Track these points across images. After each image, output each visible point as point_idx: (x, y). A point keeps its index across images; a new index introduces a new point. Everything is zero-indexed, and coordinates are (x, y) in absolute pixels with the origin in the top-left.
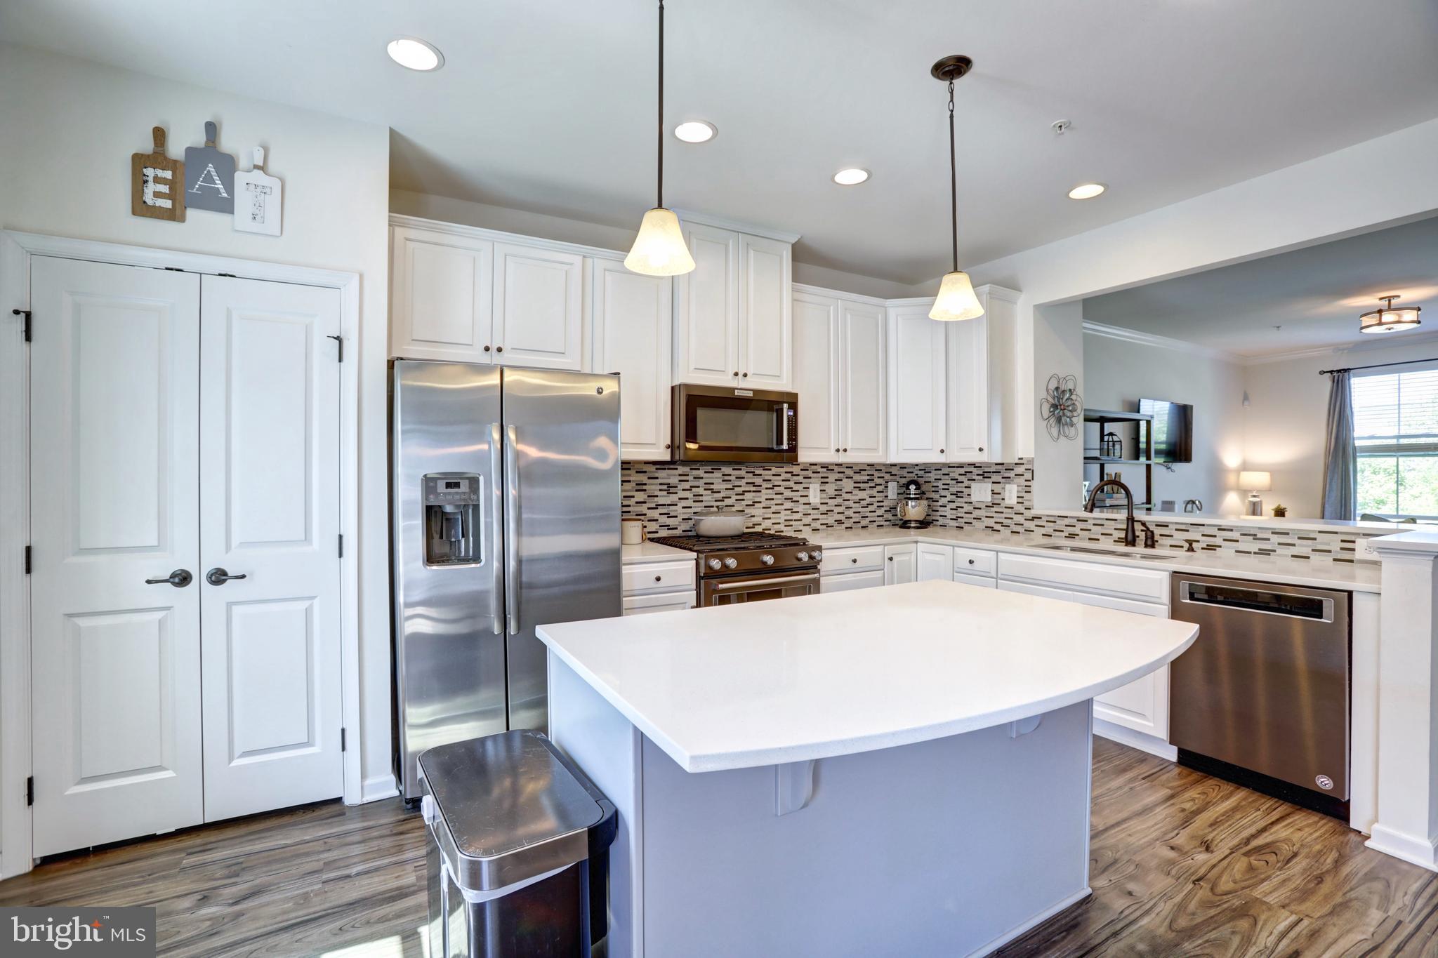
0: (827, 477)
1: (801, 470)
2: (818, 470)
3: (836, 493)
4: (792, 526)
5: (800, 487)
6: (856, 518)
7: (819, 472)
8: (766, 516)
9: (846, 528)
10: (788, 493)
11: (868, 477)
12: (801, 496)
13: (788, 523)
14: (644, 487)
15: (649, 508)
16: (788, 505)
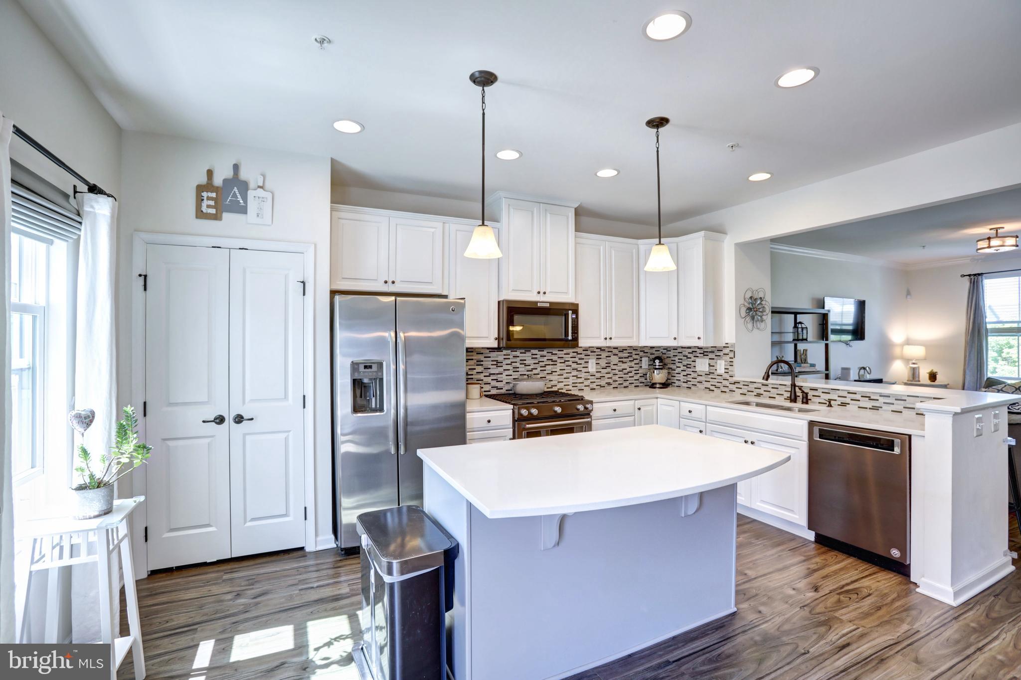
0: (601, 355)
1: (583, 350)
2: (595, 350)
3: (607, 365)
4: (577, 386)
5: (582, 362)
6: (620, 381)
7: (595, 352)
8: (560, 380)
9: (614, 388)
10: (574, 366)
11: (629, 355)
12: (583, 367)
13: (574, 385)
14: (482, 363)
15: (485, 376)
16: (575, 373)
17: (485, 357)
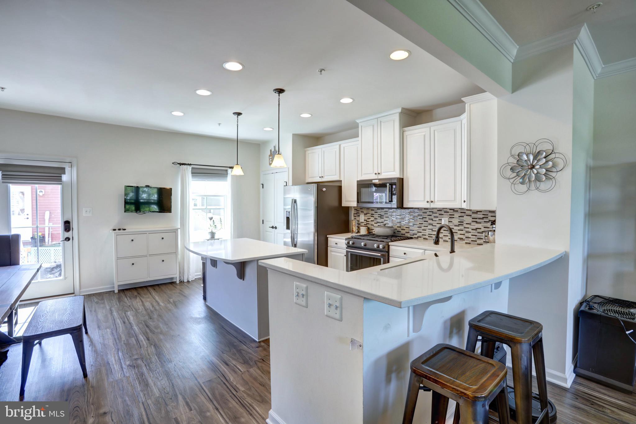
0: (454, 215)
1: (438, 211)
2: (448, 211)
3: (459, 223)
4: (432, 237)
5: (437, 219)
6: (474, 238)
7: (448, 212)
8: (419, 231)
9: (466, 243)
10: (430, 222)
11: (483, 216)
12: (437, 223)
13: (430, 236)
16: (430, 227)
17: (375, 212)
